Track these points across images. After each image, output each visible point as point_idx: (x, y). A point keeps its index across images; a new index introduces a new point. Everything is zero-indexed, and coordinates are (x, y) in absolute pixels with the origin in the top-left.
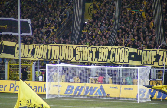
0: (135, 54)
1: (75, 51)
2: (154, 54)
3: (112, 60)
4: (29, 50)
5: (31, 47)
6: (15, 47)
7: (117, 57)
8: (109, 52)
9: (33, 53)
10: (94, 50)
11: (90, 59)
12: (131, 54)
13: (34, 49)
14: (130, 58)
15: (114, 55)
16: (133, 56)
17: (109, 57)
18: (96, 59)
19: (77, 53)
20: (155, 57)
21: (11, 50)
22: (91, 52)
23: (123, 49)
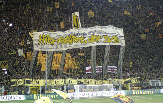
0: (80, 82)
1: (56, 81)
2: (87, 81)
3: (71, 84)
4: (36, 82)
5: (37, 81)
6: (30, 81)
7: (73, 83)
8: (70, 81)
9: (38, 83)
10: (64, 80)
11: (62, 84)
12: (78, 82)
13: (38, 82)
14: (78, 83)
15: (72, 82)
16: (79, 83)
17: (70, 83)
18: (65, 84)
19: (57, 82)
20: (87, 82)
21: (29, 82)
22: (62, 81)
23: (75, 80)
